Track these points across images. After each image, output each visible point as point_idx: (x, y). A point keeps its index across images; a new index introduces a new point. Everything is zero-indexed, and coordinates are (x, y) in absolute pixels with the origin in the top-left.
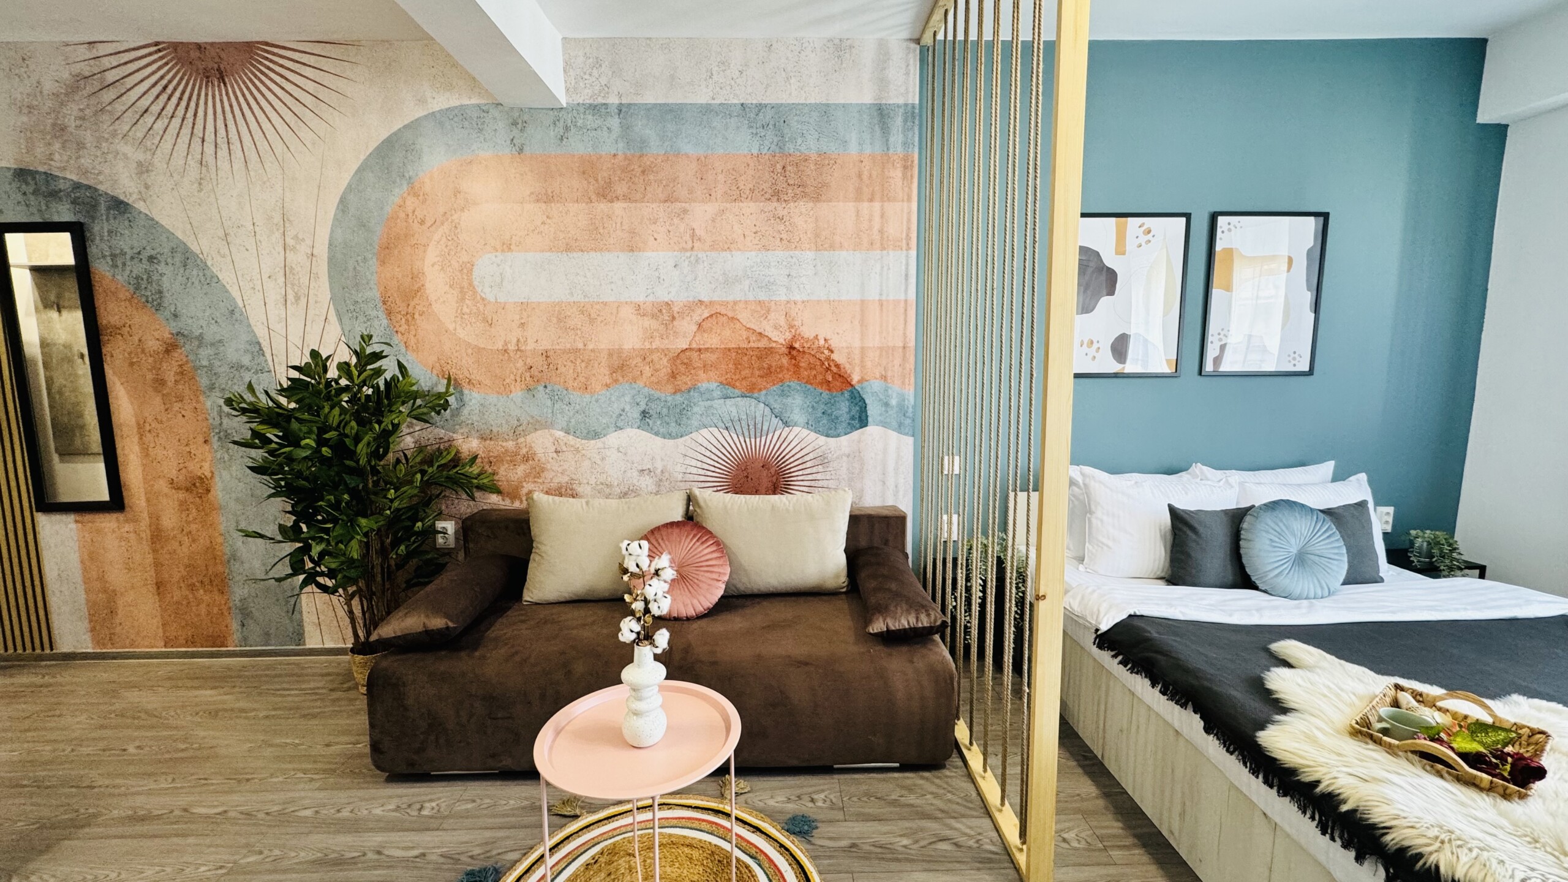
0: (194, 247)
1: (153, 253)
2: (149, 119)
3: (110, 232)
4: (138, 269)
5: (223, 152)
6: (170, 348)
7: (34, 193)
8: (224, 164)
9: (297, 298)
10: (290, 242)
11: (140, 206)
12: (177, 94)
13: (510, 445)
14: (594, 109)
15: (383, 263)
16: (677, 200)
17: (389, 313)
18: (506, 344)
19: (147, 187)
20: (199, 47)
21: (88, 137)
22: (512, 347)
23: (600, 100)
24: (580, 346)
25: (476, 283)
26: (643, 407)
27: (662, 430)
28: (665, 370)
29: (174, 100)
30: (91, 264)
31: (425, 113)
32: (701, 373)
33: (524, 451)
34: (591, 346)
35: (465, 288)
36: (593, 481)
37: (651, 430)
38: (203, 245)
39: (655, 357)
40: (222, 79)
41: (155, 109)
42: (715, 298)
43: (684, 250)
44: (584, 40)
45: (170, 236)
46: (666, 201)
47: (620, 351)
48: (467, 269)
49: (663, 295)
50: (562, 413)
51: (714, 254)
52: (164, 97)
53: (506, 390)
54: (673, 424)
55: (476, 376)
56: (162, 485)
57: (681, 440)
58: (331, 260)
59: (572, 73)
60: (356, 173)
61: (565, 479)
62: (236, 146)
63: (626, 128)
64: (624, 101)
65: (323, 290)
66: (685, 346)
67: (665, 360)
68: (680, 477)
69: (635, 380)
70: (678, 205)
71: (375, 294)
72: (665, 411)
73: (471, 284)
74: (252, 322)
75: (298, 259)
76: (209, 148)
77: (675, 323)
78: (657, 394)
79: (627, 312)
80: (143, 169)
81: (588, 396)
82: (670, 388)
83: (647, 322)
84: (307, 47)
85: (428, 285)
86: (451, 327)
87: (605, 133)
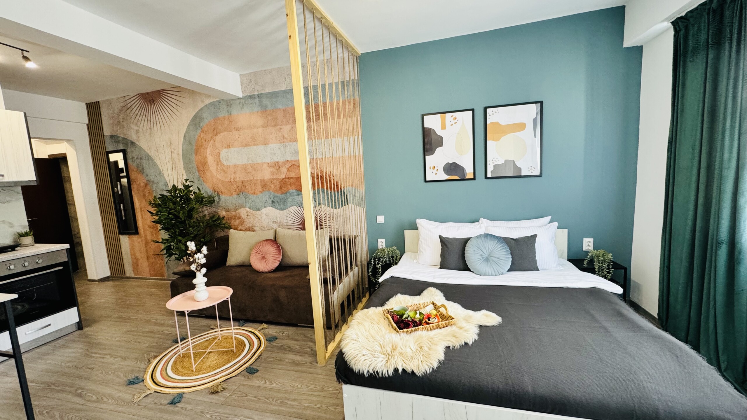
0: (150, 154)
1: (141, 157)
2: (138, 117)
3: (131, 151)
4: (138, 161)
5: (155, 125)
6: (146, 185)
7: (115, 142)
8: (155, 128)
9: (175, 168)
10: (173, 150)
11: (137, 143)
12: (144, 109)
13: (234, 213)
14: (251, 97)
15: (196, 155)
16: (278, 125)
17: (199, 171)
18: (231, 179)
19: (138, 137)
20: (148, 93)
21: (125, 124)
22: (232, 180)
23: (252, 94)
24: (252, 179)
25: (221, 159)
26: (272, 199)
27: (279, 207)
28: (278, 186)
29: (143, 111)
30: (128, 161)
31: (204, 105)
32: (290, 186)
33: (238, 215)
34: (255, 179)
35: (218, 162)
36: (259, 226)
37: (275, 208)
38: (152, 153)
39: (275, 181)
40: (153, 102)
41: (139, 113)
42: (292, 159)
43: (281, 143)
44: (246, 74)
45: (145, 151)
46: (274, 126)
47: (264, 180)
48: (219, 154)
49: (276, 159)
50: (248, 202)
51: (291, 143)
52: (141, 109)
53: (231, 195)
54: (282, 205)
55: (223, 191)
56: (147, 227)
57: (285, 211)
58: (183, 155)
59: (243, 86)
60: (188, 127)
61: (250, 225)
62: (158, 122)
63: (260, 102)
64: (259, 93)
65: (181, 165)
66: (284, 177)
67: (278, 183)
68: (286, 224)
69: (269, 190)
70: (279, 127)
71: (194, 165)
72: (279, 201)
73: (220, 160)
74: (165, 176)
75: (175, 155)
76: (152, 123)
77: (280, 169)
78: (276, 194)
79: (265, 166)
80: (137, 132)
81: (255, 196)
82: (280, 192)
83: (272, 169)
84: (172, 89)
85: (208, 161)
86: (215, 174)
87: (254, 104)
